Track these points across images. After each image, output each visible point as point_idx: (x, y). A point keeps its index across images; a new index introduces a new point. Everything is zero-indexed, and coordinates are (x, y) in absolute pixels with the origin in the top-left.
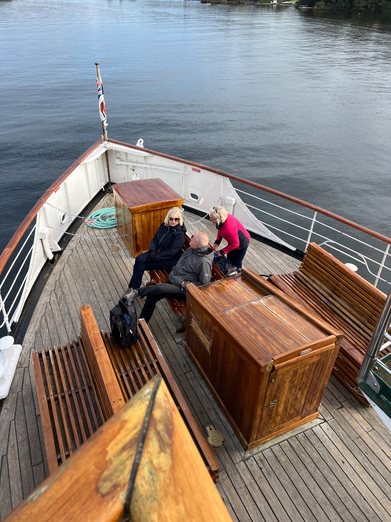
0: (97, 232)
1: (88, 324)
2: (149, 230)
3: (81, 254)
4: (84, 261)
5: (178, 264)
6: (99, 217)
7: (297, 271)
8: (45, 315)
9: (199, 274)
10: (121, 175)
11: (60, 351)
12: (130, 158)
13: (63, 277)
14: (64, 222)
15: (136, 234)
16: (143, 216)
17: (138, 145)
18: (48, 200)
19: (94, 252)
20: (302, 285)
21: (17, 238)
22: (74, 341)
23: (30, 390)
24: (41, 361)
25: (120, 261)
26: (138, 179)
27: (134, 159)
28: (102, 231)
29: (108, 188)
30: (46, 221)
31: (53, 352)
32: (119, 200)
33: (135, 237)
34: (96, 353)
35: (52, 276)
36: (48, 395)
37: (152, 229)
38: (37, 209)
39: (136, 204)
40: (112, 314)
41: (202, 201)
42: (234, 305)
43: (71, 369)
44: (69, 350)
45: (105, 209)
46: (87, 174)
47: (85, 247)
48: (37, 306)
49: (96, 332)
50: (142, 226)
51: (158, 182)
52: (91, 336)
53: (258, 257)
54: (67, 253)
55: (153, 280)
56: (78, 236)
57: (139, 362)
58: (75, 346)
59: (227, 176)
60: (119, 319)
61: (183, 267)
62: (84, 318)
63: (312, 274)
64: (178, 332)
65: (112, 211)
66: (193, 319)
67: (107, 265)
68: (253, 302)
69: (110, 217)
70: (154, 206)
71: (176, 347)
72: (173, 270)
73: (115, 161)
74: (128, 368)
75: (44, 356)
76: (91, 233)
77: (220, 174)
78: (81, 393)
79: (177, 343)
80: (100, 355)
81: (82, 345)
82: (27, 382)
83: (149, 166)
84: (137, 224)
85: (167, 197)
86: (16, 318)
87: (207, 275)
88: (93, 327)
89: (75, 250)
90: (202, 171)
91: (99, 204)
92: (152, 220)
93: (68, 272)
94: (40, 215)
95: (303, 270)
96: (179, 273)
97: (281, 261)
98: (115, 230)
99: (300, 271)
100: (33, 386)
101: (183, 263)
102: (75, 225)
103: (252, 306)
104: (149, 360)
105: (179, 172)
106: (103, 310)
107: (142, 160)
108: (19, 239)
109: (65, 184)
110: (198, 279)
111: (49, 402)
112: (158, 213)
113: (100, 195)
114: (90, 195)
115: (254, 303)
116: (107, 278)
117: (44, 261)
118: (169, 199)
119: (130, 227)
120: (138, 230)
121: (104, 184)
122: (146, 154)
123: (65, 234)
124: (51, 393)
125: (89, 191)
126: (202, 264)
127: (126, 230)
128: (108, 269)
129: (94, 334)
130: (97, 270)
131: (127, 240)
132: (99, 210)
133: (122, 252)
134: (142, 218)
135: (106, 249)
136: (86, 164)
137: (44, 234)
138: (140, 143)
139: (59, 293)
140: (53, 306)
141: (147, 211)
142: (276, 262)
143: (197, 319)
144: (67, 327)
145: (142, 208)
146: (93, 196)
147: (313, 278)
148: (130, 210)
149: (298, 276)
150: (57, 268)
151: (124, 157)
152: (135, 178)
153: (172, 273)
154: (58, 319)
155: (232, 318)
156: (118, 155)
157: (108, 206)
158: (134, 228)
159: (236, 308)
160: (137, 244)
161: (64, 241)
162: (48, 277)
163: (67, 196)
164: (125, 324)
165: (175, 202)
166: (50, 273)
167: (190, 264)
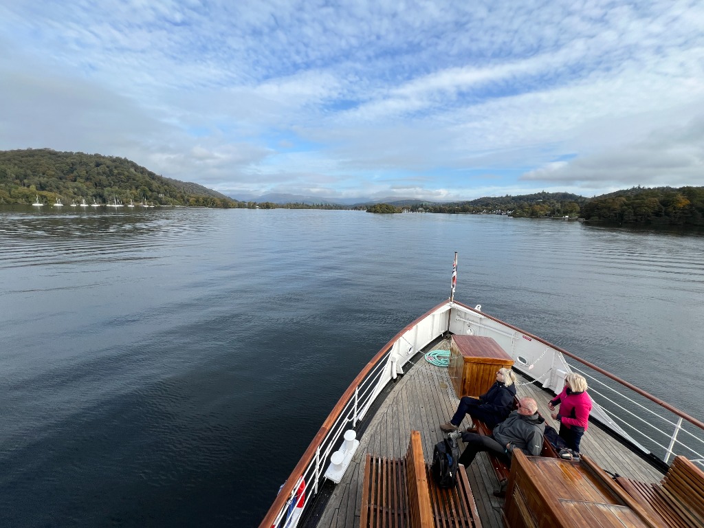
0: (432, 367)
1: (416, 449)
2: (477, 379)
3: (417, 381)
4: (418, 388)
5: (505, 424)
6: (436, 356)
7: (659, 485)
8: (381, 423)
9: (528, 442)
10: (458, 328)
11: (387, 462)
12: (467, 317)
13: (400, 396)
14: (410, 353)
15: (465, 379)
16: (474, 366)
17: (476, 308)
18: (404, 335)
19: (427, 383)
20: (669, 508)
21: (378, 357)
22: (400, 459)
23: (356, 487)
24: (372, 465)
25: (446, 399)
26: (472, 334)
27: (471, 318)
28: (436, 368)
29: (447, 335)
30: (398, 350)
31: (382, 461)
32: (455, 347)
33: (464, 382)
34: (418, 483)
35: (392, 392)
36: (369, 502)
37: (480, 379)
38: (395, 340)
39: (470, 355)
40: (436, 449)
41: (531, 367)
42: (572, 499)
43: (392, 486)
44: (394, 465)
45: (441, 351)
46: (433, 322)
47: (421, 377)
48: (377, 413)
49: (421, 461)
50: (472, 374)
51: (490, 341)
52: (416, 463)
53: (596, 445)
54: (406, 377)
55: (474, 426)
56: (417, 366)
57: (454, 511)
58: (399, 463)
59: (560, 351)
60: (442, 457)
61: (509, 428)
62: (413, 442)
63: (684, 498)
64: (496, 494)
65: (447, 353)
66: (516, 490)
67: (436, 398)
68: (599, 505)
69: (444, 357)
70: (485, 360)
71: (492, 511)
72: (498, 427)
73: (455, 317)
74: (442, 512)
75: (374, 462)
76: (427, 367)
77: (551, 346)
78: (396, 515)
79: (493, 508)
80: (421, 486)
81: (405, 466)
82: (355, 478)
83: (482, 326)
84: (468, 371)
85: (498, 356)
86: (361, 417)
88: (420, 455)
89: (413, 377)
90: (533, 340)
91: (437, 345)
92: (482, 371)
93: (404, 393)
94: (396, 345)
95: (667, 486)
96: (505, 433)
97: (627, 460)
98: (446, 370)
99: (663, 486)
100: (360, 484)
101: (511, 424)
102: (416, 357)
103: (600, 511)
104: (464, 515)
105: (510, 336)
106: (426, 438)
107: (479, 321)
108: (378, 359)
109: (417, 326)
110: (526, 446)
111: (369, 509)
112: (488, 367)
113: (439, 339)
114: (432, 337)
115: (601, 507)
116: (434, 409)
117: (390, 378)
118: (501, 357)
119: (461, 371)
120: (468, 376)
121: (443, 331)
122: (483, 317)
123: (408, 362)
124: (373, 502)
125: (432, 334)
126: (533, 433)
127: (457, 373)
128: (436, 401)
129: (419, 462)
130: (427, 400)
131: (456, 382)
132: (436, 351)
133: (450, 390)
134: (472, 367)
135: (437, 384)
136: (434, 316)
137: (395, 359)
138: (478, 308)
140: (388, 417)
141: (478, 363)
142: (621, 459)
143: (522, 494)
144: (395, 441)
145: (474, 359)
146: (434, 338)
147: (687, 505)
148: (464, 358)
149: (660, 492)
150: (398, 387)
151: (463, 315)
152: (469, 332)
153: (497, 429)
154: (390, 431)
155: (572, 515)
156: (459, 313)
157: (444, 348)
158: (464, 374)
159: (576, 503)
160: (464, 388)
161: (407, 367)
162: (390, 392)
163: (416, 335)
164: (446, 464)
165: (505, 362)
166: (392, 389)
167: (518, 427)
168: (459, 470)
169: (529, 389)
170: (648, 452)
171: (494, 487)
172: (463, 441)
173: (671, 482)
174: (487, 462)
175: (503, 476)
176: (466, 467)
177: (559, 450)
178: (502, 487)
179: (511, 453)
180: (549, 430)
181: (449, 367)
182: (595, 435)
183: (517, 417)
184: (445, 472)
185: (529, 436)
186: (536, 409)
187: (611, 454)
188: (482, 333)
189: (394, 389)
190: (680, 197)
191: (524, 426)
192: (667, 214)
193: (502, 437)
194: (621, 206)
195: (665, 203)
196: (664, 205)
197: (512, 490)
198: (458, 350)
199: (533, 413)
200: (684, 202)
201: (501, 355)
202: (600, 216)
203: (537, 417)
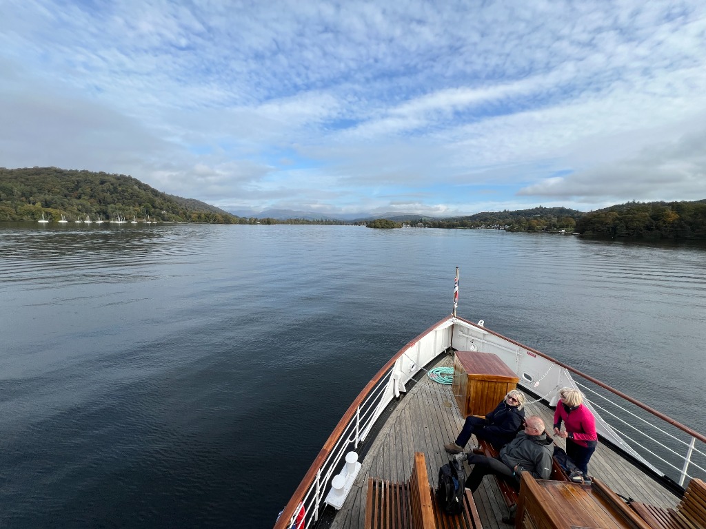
0: (435, 385)
2: (482, 398)
3: (420, 400)
4: (421, 407)
6: (439, 373)
7: (674, 509)
8: (383, 444)
9: (537, 465)
10: (461, 344)
11: (390, 487)
12: (470, 333)
13: (403, 415)
14: (412, 370)
15: (470, 398)
16: (479, 384)
17: (479, 324)
18: (407, 352)
19: (431, 401)
21: (379, 375)
22: (403, 483)
23: (358, 513)
24: (374, 489)
25: (451, 418)
26: (475, 350)
27: (473, 334)
28: (440, 385)
29: (450, 352)
30: (401, 367)
31: (385, 485)
32: (459, 364)
33: (469, 400)
35: (395, 411)
37: (485, 397)
38: (397, 357)
39: (474, 372)
40: (441, 472)
41: (537, 384)
42: (586, 526)
43: (396, 513)
44: (398, 490)
45: (444, 368)
46: (436, 338)
47: (424, 395)
48: (380, 434)
50: (476, 393)
51: (494, 357)
54: (409, 395)
55: (480, 448)
56: (421, 384)
58: (403, 488)
59: (566, 367)
60: (448, 480)
61: (517, 449)
62: (417, 464)
64: (505, 521)
65: (451, 371)
66: (526, 516)
67: (440, 418)
69: (448, 375)
70: (489, 377)
72: (505, 448)
73: (458, 333)
75: (377, 486)
76: (431, 384)
77: (557, 363)
80: (427, 513)
81: (409, 490)
82: (357, 503)
83: (486, 342)
84: (472, 389)
85: (501, 372)
86: (363, 438)
87: (547, 469)
88: (424, 478)
89: (416, 395)
90: (537, 356)
91: (440, 362)
92: (486, 389)
93: (407, 412)
94: (398, 362)
95: (683, 511)
96: (512, 454)
97: (641, 483)
98: (450, 387)
100: (362, 510)
101: (518, 445)
102: (419, 375)
105: (514, 352)
106: (431, 460)
107: (482, 337)
108: (381, 376)
109: (420, 343)
110: (535, 469)
112: (493, 384)
113: (442, 355)
114: (435, 353)
116: (438, 429)
117: (392, 397)
118: (505, 375)
119: (465, 389)
120: (472, 394)
121: (446, 348)
122: (486, 333)
123: (411, 380)
125: (435, 351)
126: (542, 454)
127: (461, 390)
128: (440, 421)
129: (424, 486)
130: (431, 419)
131: (460, 401)
132: (439, 368)
133: (454, 409)
134: (477, 385)
135: (441, 403)
136: (436, 331)
137: (396, 376)
138: (481, 323)
139: (398, 429)
140: (391, 438)
141: (483, 380)
142: (634, 482)
144: (398, 463)
145: (479, 376)
146: (437, 355)
148: (468, 375)
150: (401, 405)
151: (466, 331)
152: (472, 349)
153: (504, 451)
154: (393, 453)
156: (462, 328)
157: (447, 365)
158: (469, 392)
160: (469, 406)
161: (409, 385)
162: (392, 411)
163: (419, 351)
164: (452, 488)
165: (510, 379)
166: (394, 408)
167: (526, 448)
168: (465, 495)
169: (536, 407)
170: (661, 474)
171: (503, 513)
172: (469, 464)
173: (687, 507)
174: (495, 485)
175: (512, 502)
176: (473, 492)
177: (569, 473)
178: (512, 513)
179: (519, 475)
180: (557, 450)
181: (454, 385)
182: (605, 456)
183: (524, 437)
184: (451, 496)
185: (538, 457)
186: (543, 428)
187: (624, 477)
188: (486, 350)
189: (397, 408)
190: (669, 211)
191: (532, 447)
192: (658, 228)
193: (509, 459)
194: (614, 220)
195: (656, 218)
196: (654, 219)
197: (521, 517)
198: (461, 367)
199: (540, 433)
200: (673, 216)
201: (507, 373)
202: (593, 230)
203: (544, 437)
